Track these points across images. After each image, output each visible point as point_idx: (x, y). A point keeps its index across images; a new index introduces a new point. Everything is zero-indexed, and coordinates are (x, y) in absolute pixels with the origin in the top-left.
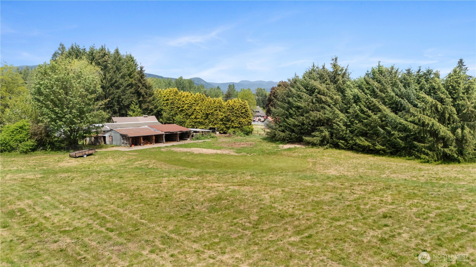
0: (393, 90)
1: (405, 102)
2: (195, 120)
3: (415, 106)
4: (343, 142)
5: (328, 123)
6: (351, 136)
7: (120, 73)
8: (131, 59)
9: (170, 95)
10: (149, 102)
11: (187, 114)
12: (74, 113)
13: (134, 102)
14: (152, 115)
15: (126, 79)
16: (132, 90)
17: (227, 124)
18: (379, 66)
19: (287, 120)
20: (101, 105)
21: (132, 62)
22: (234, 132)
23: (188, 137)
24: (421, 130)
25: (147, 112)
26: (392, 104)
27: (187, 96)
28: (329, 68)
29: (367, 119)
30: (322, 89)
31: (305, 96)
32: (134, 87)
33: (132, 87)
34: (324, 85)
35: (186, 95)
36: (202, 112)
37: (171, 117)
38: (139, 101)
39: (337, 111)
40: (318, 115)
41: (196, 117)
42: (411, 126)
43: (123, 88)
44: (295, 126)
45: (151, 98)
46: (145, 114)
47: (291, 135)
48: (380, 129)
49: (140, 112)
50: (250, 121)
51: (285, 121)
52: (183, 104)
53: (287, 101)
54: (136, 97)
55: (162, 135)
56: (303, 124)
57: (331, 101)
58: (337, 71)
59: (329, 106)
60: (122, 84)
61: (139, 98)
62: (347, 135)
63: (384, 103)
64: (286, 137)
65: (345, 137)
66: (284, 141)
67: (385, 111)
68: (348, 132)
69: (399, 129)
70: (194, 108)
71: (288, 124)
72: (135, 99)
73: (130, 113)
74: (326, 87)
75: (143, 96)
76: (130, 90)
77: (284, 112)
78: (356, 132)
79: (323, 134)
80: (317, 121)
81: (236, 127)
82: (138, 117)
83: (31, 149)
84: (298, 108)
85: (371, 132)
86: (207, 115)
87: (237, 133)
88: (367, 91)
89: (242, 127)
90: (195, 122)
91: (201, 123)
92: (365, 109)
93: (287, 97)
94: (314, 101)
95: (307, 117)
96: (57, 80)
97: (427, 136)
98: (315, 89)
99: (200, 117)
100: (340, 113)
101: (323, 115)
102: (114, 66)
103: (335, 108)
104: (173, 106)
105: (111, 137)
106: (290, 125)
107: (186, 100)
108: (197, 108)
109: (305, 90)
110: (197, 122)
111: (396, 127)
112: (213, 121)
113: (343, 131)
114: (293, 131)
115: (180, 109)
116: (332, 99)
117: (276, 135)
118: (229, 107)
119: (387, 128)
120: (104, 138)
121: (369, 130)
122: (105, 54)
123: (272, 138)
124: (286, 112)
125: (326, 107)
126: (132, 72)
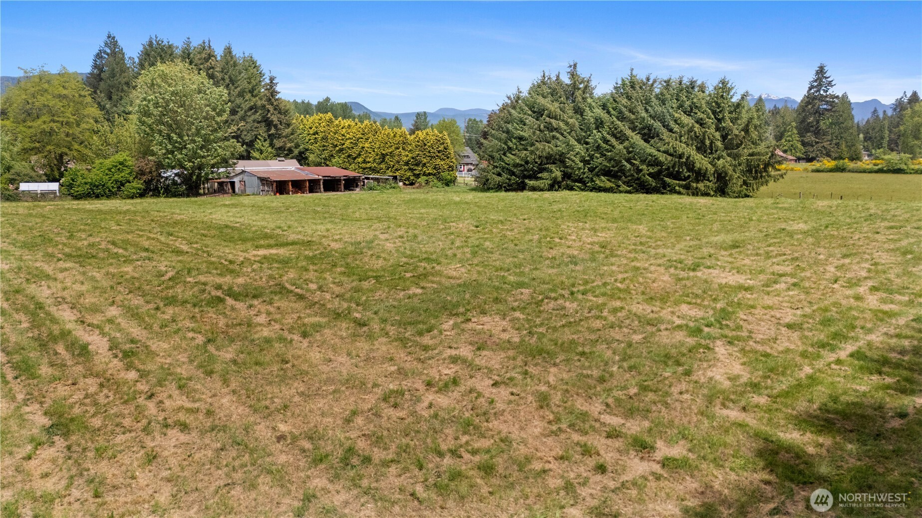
0: (647, 110)
1: (657, 125)
2: (364, 165)
3: (671, 131)
4: (580, 184)
5: (560, 159)
6: (591, 176)
7: (236, 88)
8: (252, 64)
9: (320, 124)
10: (286, 137)
11: (349, 156)
12: (199, 142)
13: (262, 136)
14: (292, 158)
15: (247, 98)
16: (258, 116)
17: (415, 170)
18: (632, 75)
19: (505, 158)
20: (231, 133)
21: (255, 70)
22: (427, 182)
23: (357, 187)
24: (675, 162)
25: (283, 153)
26: (643, 128)
27: (349, 125)
28: (566, 80)
29: (611, 151)
30: (553, 109)
31: (530, 120)
32: (260, 112)
33: (256, 112)
34: (556, 105)
35: (347, 124)
36: (374, 151)
37: (323, 161)
38: (269, 136)
39: (573, 142)
40: (547, 148)
41: (365, 160)
42: (662, 158)
43: (243, 112)
44: (516, 165)
45: (289, 130)
46: (279, 156)
47: (510, 180)
48: (626, 163)
49: (271, 153)
50: (451, 164)
51: (501, 159)
52: (343, 139)
53: (505, 129)
54: (265, 129)
55: (319, 180)
56: (527, 162)
57: (565, 128)
58: (575, 83)
59: (562, 134)
60: (239, 107)
61: (269, 130)
62: (585, 176)
63: (633, 129)
64: (503, 183)
65: (583, 178)
66: (499, 188)
67: (632, 138)
68: (586, 170)
69: (649, 162)
70: (361, 145)
71: (506, 164)
72: (262, 131)
73: (255, 154)
74: (559, 107)
75: (275, 126)
76: (253, 117)
77: (501, 146)
78: (597, 170)
79: (553, 175)
80: (546, 158)
81: (430, 174)
82: (269, 162)
83: (138, 193)
84: (521, 138)
85: (616, 169)
86: (384, 156)
87: (431, 183)
88: (613, 112)
89: (439, 173)
90: (364, 169)
91: (374, 170)
92: (609, 137)
93: (506, 122)
94: (542, 127)
95: (532, 152)
96: (174, 94)
97: (683, 170)
98: (544, 110)
99: (371, 160)
100: (576, 143)
101: (555, 149)
102: (226, 77)
103: (569, 137)
104: (325, 144)
105: (243, 183)
106: (509, 165)
107: (348, 133)
108: (367, 145)
109: (530, 112)
110: (367, 168)
111: (645, 161)
112: (394, 166)
113: (579, 169)
114: (513, 174)
115: (337, 148)
116: (567, 124)
117: (488, 180)
118: (418, 142)
119: (634, 162)
120: (233, 184)
121: (613, 167)
122: (209, 55)
123: (485, 186)
124: (503, 146)
125: (558, 135)
126: (256, 85)
